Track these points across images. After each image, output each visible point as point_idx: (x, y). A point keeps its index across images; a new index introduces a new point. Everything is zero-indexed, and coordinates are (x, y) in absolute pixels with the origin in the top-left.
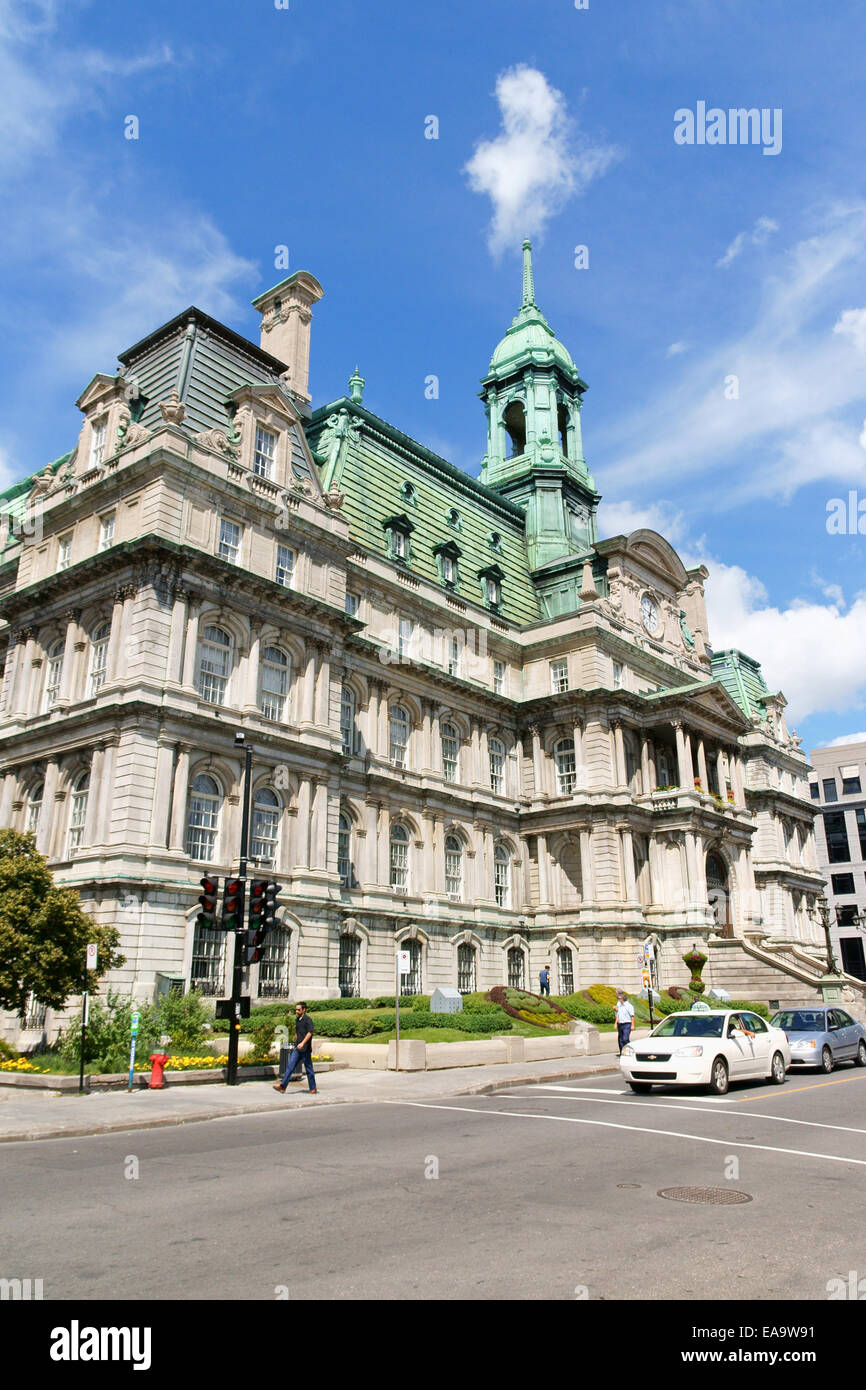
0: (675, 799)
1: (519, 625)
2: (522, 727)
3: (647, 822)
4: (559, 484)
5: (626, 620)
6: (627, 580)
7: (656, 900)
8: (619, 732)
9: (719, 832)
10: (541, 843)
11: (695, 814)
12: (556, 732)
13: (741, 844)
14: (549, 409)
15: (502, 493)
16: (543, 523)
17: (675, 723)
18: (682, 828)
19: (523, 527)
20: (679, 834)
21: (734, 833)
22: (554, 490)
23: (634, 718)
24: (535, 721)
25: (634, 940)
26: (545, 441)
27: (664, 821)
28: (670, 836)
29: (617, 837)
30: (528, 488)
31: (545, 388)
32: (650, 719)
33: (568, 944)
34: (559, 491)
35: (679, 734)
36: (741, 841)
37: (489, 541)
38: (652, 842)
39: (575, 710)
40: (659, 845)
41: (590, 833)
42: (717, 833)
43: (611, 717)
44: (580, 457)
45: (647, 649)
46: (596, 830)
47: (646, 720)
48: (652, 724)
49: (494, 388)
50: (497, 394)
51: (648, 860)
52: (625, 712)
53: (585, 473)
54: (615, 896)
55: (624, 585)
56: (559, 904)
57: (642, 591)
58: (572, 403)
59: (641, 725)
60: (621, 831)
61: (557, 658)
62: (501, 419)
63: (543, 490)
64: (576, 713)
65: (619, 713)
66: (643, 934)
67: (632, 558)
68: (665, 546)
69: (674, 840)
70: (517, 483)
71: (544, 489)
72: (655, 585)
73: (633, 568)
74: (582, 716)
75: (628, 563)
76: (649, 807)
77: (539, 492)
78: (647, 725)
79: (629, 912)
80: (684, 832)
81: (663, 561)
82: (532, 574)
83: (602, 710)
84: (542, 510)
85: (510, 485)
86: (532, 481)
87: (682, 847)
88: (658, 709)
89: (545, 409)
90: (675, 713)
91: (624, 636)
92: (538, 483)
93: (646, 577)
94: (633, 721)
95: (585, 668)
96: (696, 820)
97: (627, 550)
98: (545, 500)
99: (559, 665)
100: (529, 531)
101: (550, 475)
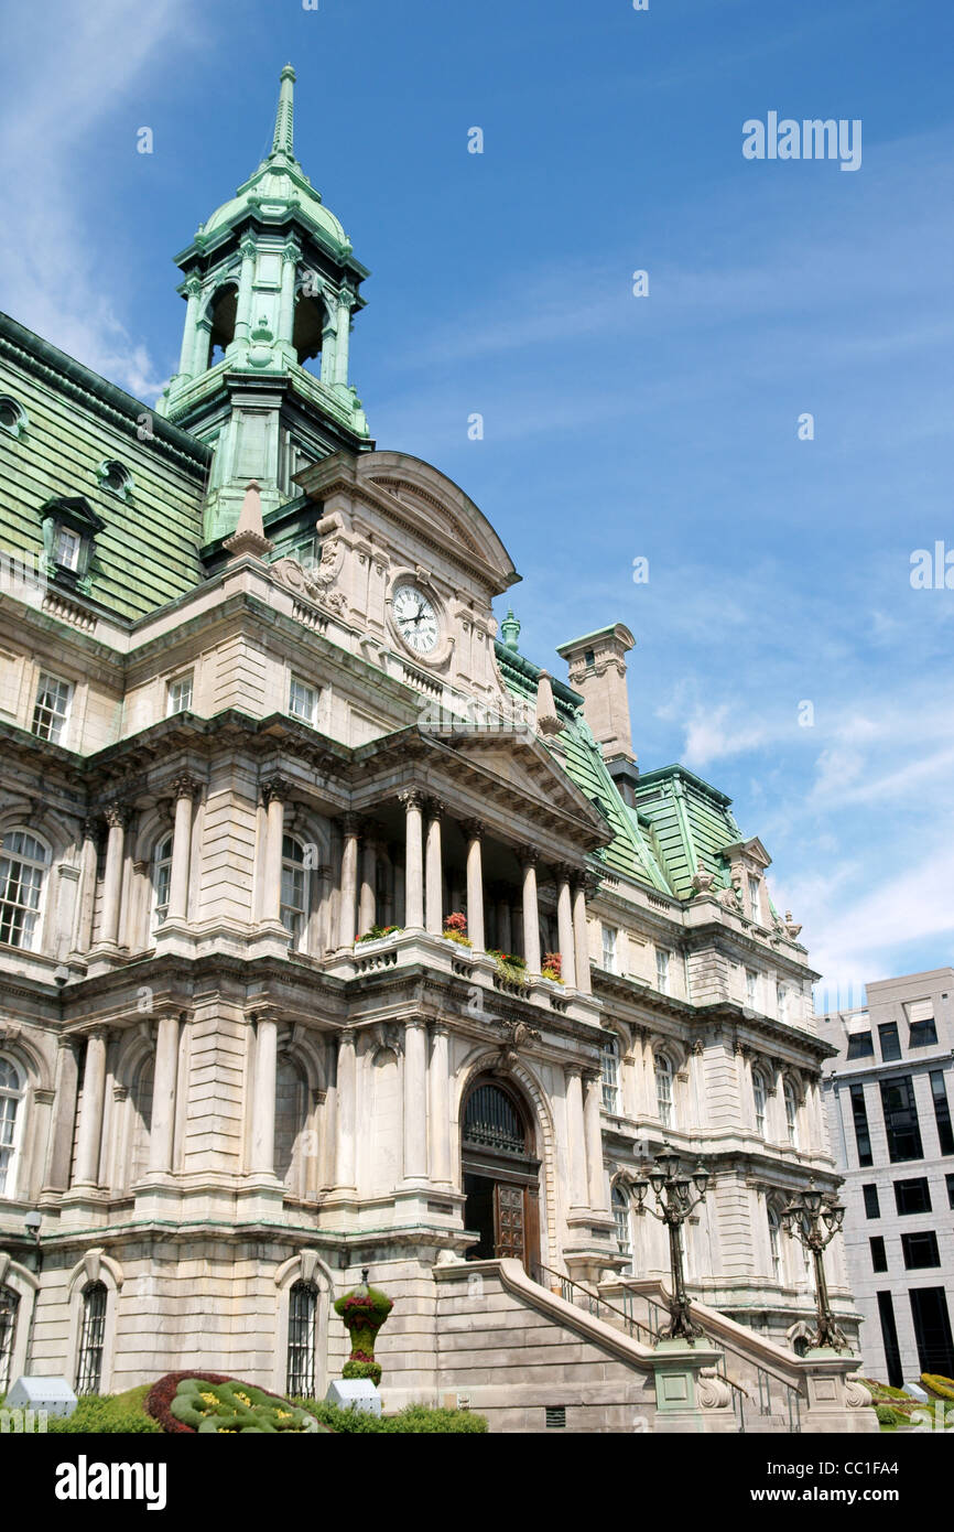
0: (391, 956)
1: (129, 620)
2: (96, 812)
3: (333, 1005)
4: (276, 401)
5: (343, 610)
6: (355, 538)
7: (343, 1179)
8: (276, 809)
9: (506, 1033)
10: (96, 1048)
11: (429, 985)
12: (157, 819)
13: (570, 1065)
14: (278, 290)
15: (187, 426)
16: (236, 463)
17: (404, 794)
18: (402, 1014)
19: (204, 477)
20: (395, 1027)
21: (547, 1038)
22: (265, 411)
23: (325, 788)
24: (117, 797)
25: (250, 1263)
26: (264, 335)
27: (370, 1001)
28: (380, 1035)
29: (244, 1031)
30: (221, 414)
31: (277, 260)
32: (361, 793)
33: (104, 1276)
34: (276, 414)
35: (414, 819)
36: (572, 1059)
37: (98, 474)
38: (346, 1051)
39: (183, 762)
40: (360, 1059)
41: (182, 1022)
42: (498, 1035)
43: (264, 779)
44: (342, 377)
45: (395, 672)
46: (198, 1015)
47: (356, 795)
48: (365, 803)
49: (196, 269)
50: (202, 278)
51: (335, 1085)
52: (296, 771)
53: (349, 407)
54: (218, 1163)
55: (350, 546)
56: (121, 1186)
57: (395, 571)
58: (337, 296)
59: (344, 805)
60: (254, 1020)
61: (179, 671)
62: (202, 316)
63: (245, 413)
64: (186, 768)
65: (278, 769)
66: (275, 1251)
67: (375, 504)
68: (460, 500)
69: (384, 1043)
70: (204, 407)
71: (246, 410)
72: (429, 565)
73: (377, 523)
74: (198, 777)
75: (362, 510)
76: (346, 974)
77: (236, 415)
78: (357, 806)
79: (249, 1201)
80: (402, 1024)
81: (457, 528)
82: (202, 552)
83: (244, 762)
84: (238, 445)
85: (195, 413)
86: (227, 400)
87: (400, 1060)
88: (377, 770)
89: (272, 290)
90: (407, 776)
91: (334, 635)
92: (236, 399)
93: (408, 546)
94: (320, 794)
95: (221, 681)
96: (436, 999)
97: (360, 483)
98: (246, 429)
99: (180, 686)
100: (213, 483)
101: (260, 385)
